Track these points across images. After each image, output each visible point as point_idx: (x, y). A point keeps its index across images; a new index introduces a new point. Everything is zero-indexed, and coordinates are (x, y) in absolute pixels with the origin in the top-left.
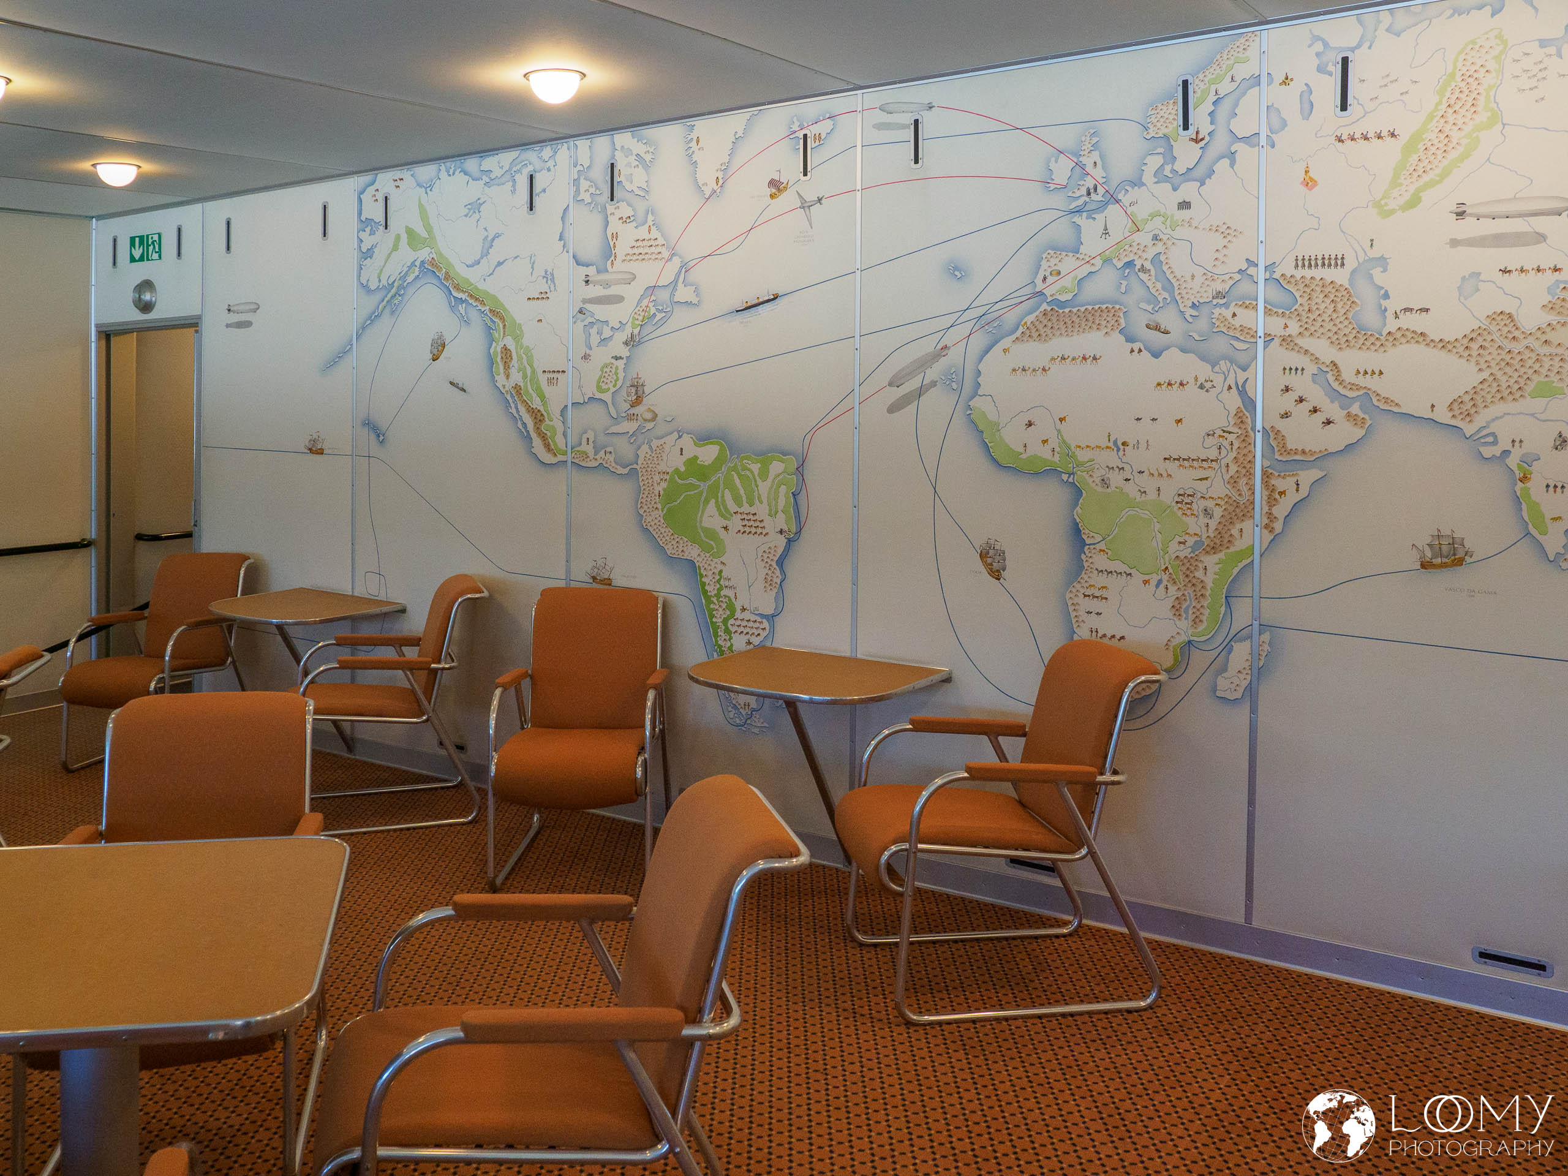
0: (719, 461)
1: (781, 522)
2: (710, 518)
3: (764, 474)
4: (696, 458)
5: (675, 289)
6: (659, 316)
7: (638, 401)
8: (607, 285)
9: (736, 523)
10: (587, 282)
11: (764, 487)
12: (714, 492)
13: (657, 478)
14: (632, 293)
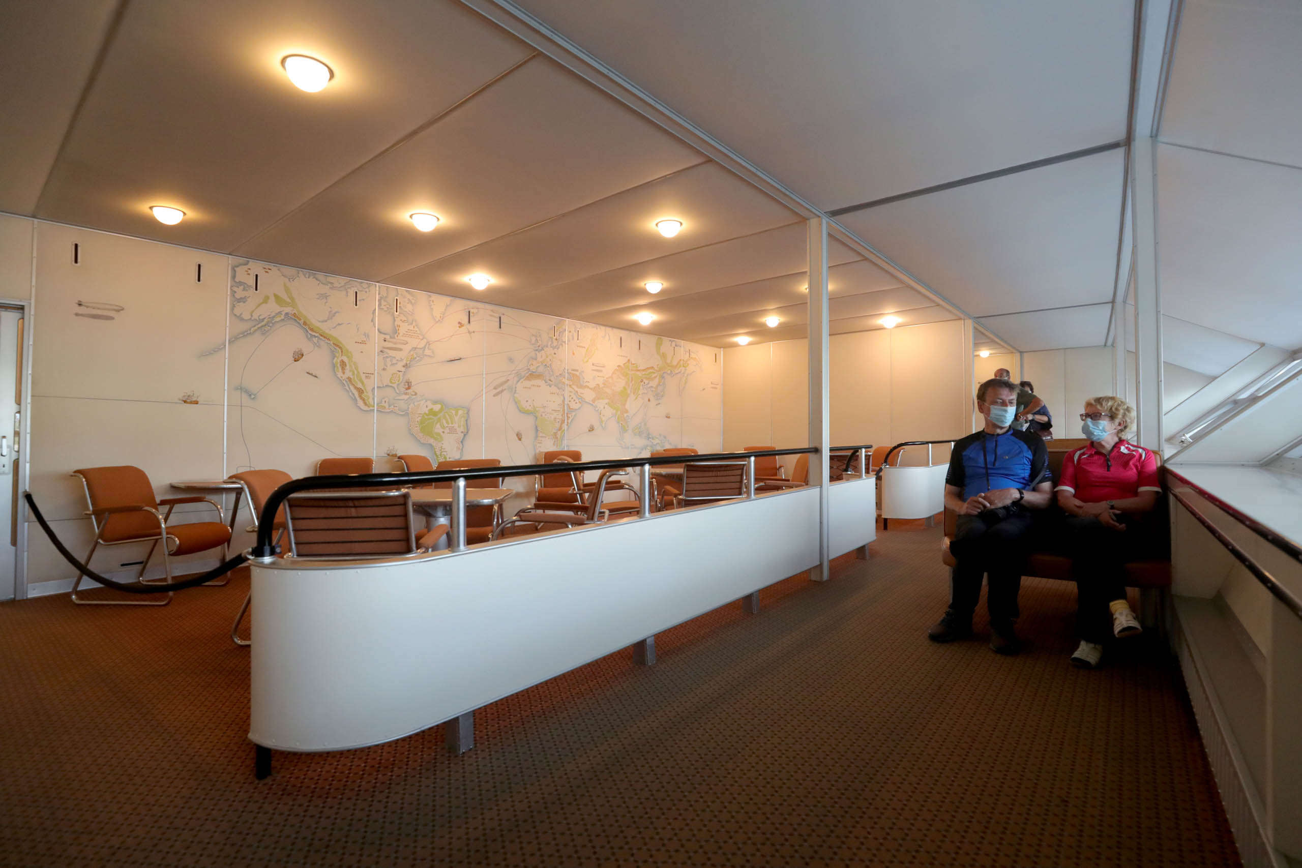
0: (441, 410)
1: (462, 429)
2: (438, 429)
3: (456, 415)
4: (432, 409)
5: (424, 350)
6: (418, 358)
7: (409, 388)
8: (395, 343)
9: (447, 430)
10: (385, 341)
11: (456, 419)
12: (439, 420)
13: (417, 416)
14: (406, 349)
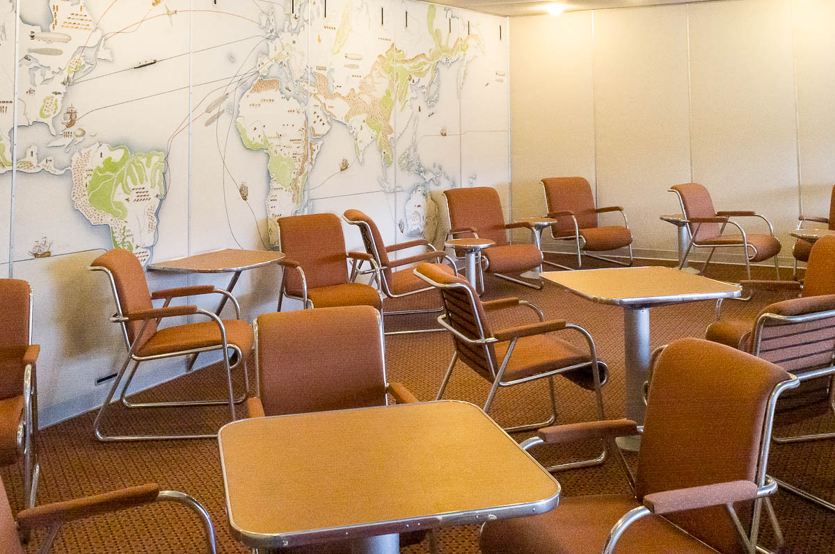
0: (124, 159)
1: (157, 190)
2: (119, 195)
3: (148, 164)
4: (110, 159)
5: (97, 50)
6: (87, 66)
7: (71, 124)
8: (50, 41)
9: (133, 196)
10: (32, 37)
11: (148, 171)
12: (121, 179)
13: (85, 174)
14: (68, 49)
